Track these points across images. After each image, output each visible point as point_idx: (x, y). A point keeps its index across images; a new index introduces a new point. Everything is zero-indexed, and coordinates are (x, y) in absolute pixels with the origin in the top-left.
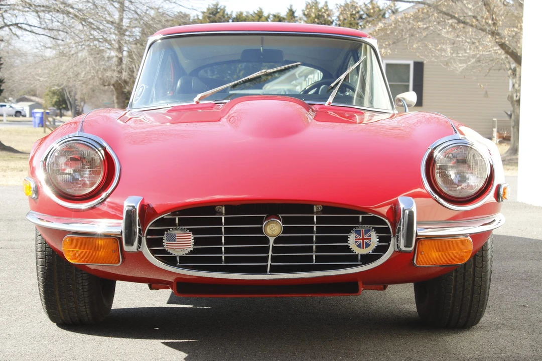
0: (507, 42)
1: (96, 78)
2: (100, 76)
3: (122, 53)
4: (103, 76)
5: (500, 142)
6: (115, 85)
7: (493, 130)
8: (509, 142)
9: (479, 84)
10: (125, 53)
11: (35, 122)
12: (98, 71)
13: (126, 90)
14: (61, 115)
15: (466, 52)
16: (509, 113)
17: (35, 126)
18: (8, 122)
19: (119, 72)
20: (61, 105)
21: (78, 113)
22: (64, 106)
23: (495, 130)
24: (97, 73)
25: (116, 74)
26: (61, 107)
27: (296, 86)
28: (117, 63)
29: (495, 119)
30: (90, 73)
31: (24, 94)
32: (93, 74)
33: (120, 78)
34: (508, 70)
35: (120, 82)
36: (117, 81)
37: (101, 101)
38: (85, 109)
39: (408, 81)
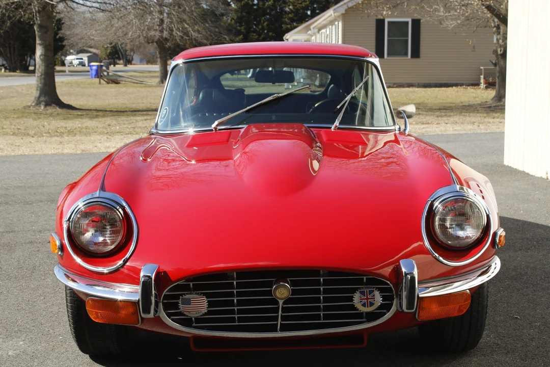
0: (492, 4)
1: (142, 37)
2: (145, 35)
3: (163, 15)
4: (147, 35)
5: (487, 88)
6: (158, 42)
7: (480, 77)
8: (494, 87)
9: (467, 40)
10: (165, 15)
11: (92, 74)
12: (143, 30)
13: (167, 46)
14: (115, 64)
15: (457, 12)
16: (494, 62)
17: (92, 77)
18: (70, 73)
19: (160, 31)
20: (115, 55)
21: (128, 62)
22: (117, 56)
23: (482, 77)
24: (142, 33)
25: (158, 34)
26: (114, 57)
27: (312, 36)
28: (158, 23)
29: (481, 68)
30: (136, 32)
31: (84, 46)
32: (138, 34)
33: (162, 37)
34: (493, 28)
35: (161, 39)
36: (159, 39)
37: (147, 51)
38: (134, 57)
39: (407, 36)
